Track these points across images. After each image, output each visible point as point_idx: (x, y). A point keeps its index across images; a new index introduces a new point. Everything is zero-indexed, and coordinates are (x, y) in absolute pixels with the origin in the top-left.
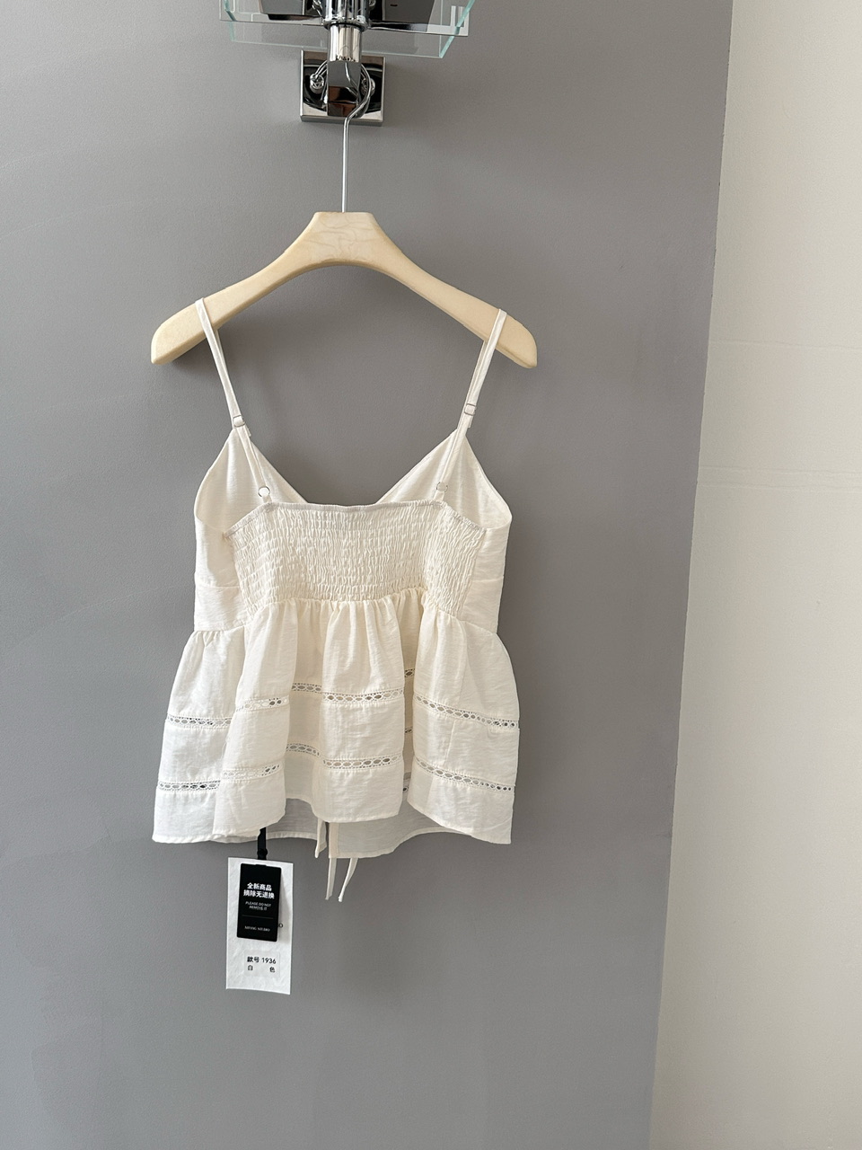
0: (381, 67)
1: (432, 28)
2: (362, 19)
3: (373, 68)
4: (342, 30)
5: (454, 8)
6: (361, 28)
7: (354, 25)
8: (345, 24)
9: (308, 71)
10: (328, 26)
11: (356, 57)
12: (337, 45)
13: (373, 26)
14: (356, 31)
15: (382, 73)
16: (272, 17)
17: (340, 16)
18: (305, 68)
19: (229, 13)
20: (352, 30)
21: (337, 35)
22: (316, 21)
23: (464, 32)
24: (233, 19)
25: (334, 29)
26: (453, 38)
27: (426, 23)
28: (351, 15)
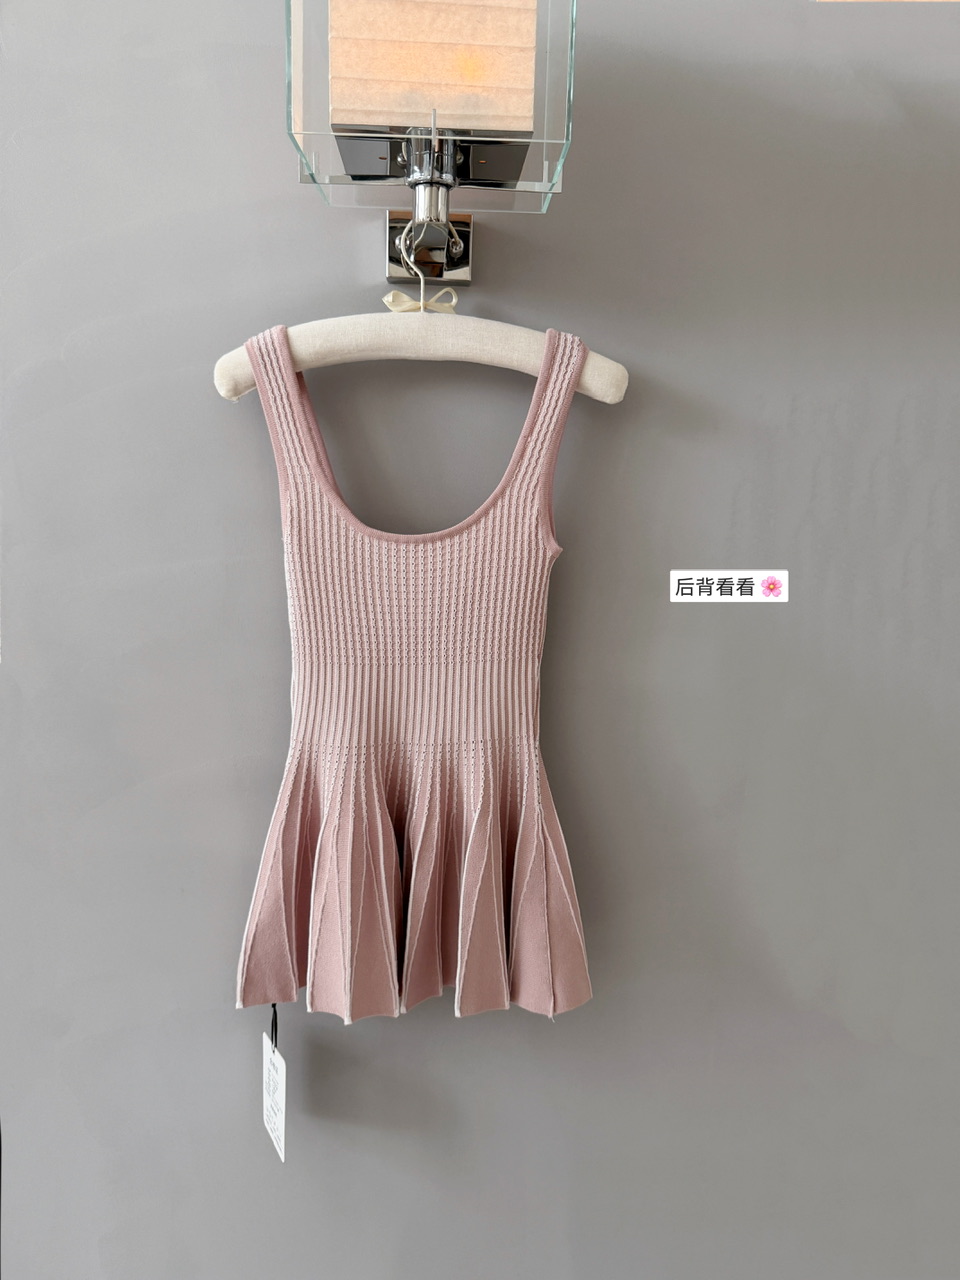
0: (467, 225)
1: (521, 185)
2: (448, 177)
3: (462, 227)
4: (428, 189)
5: (546, 164)
6: (448, 187)
7: (440, 184)
8: (431, 183)
9: (394, 231)
10: (414, 185)
11: (443, 218)
12: (423, 205)
13: (460, 184)
14: (442, 190)
15: (469, 232)
16: (355, 178)
17: (426, 176)
18: (390, 228)
19: (312, 175)
20: (438, 189)
21: (422, 193)
22: (401, 181)
23: (558, 189)
24: (314, 181)
25: (421, 188)
26: (550, 195)
27: (517, 179)
28: (437, 174)
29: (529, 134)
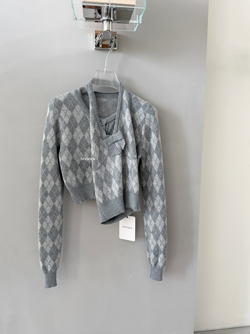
0: (116, 35)
2: (112, 19)
5: (137, 16)
8: (107, 20)
10: (104, 20)
11: (111, 30)
12: (106, 26)
13: (115, 21)
14: (111, 22)
17: (106, 18)
18: (96, 35)
19: (76, 18)
20: (109, 22)
21: (105, 23)
23: (140, 22)
24: (76, 20)
26: (138, 24)
27: (130, 20)
28: (109, 18)
29: (134, 6)
